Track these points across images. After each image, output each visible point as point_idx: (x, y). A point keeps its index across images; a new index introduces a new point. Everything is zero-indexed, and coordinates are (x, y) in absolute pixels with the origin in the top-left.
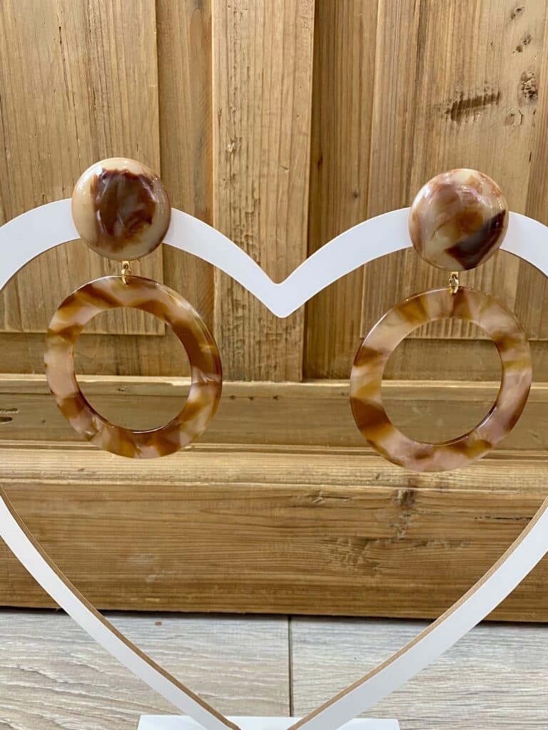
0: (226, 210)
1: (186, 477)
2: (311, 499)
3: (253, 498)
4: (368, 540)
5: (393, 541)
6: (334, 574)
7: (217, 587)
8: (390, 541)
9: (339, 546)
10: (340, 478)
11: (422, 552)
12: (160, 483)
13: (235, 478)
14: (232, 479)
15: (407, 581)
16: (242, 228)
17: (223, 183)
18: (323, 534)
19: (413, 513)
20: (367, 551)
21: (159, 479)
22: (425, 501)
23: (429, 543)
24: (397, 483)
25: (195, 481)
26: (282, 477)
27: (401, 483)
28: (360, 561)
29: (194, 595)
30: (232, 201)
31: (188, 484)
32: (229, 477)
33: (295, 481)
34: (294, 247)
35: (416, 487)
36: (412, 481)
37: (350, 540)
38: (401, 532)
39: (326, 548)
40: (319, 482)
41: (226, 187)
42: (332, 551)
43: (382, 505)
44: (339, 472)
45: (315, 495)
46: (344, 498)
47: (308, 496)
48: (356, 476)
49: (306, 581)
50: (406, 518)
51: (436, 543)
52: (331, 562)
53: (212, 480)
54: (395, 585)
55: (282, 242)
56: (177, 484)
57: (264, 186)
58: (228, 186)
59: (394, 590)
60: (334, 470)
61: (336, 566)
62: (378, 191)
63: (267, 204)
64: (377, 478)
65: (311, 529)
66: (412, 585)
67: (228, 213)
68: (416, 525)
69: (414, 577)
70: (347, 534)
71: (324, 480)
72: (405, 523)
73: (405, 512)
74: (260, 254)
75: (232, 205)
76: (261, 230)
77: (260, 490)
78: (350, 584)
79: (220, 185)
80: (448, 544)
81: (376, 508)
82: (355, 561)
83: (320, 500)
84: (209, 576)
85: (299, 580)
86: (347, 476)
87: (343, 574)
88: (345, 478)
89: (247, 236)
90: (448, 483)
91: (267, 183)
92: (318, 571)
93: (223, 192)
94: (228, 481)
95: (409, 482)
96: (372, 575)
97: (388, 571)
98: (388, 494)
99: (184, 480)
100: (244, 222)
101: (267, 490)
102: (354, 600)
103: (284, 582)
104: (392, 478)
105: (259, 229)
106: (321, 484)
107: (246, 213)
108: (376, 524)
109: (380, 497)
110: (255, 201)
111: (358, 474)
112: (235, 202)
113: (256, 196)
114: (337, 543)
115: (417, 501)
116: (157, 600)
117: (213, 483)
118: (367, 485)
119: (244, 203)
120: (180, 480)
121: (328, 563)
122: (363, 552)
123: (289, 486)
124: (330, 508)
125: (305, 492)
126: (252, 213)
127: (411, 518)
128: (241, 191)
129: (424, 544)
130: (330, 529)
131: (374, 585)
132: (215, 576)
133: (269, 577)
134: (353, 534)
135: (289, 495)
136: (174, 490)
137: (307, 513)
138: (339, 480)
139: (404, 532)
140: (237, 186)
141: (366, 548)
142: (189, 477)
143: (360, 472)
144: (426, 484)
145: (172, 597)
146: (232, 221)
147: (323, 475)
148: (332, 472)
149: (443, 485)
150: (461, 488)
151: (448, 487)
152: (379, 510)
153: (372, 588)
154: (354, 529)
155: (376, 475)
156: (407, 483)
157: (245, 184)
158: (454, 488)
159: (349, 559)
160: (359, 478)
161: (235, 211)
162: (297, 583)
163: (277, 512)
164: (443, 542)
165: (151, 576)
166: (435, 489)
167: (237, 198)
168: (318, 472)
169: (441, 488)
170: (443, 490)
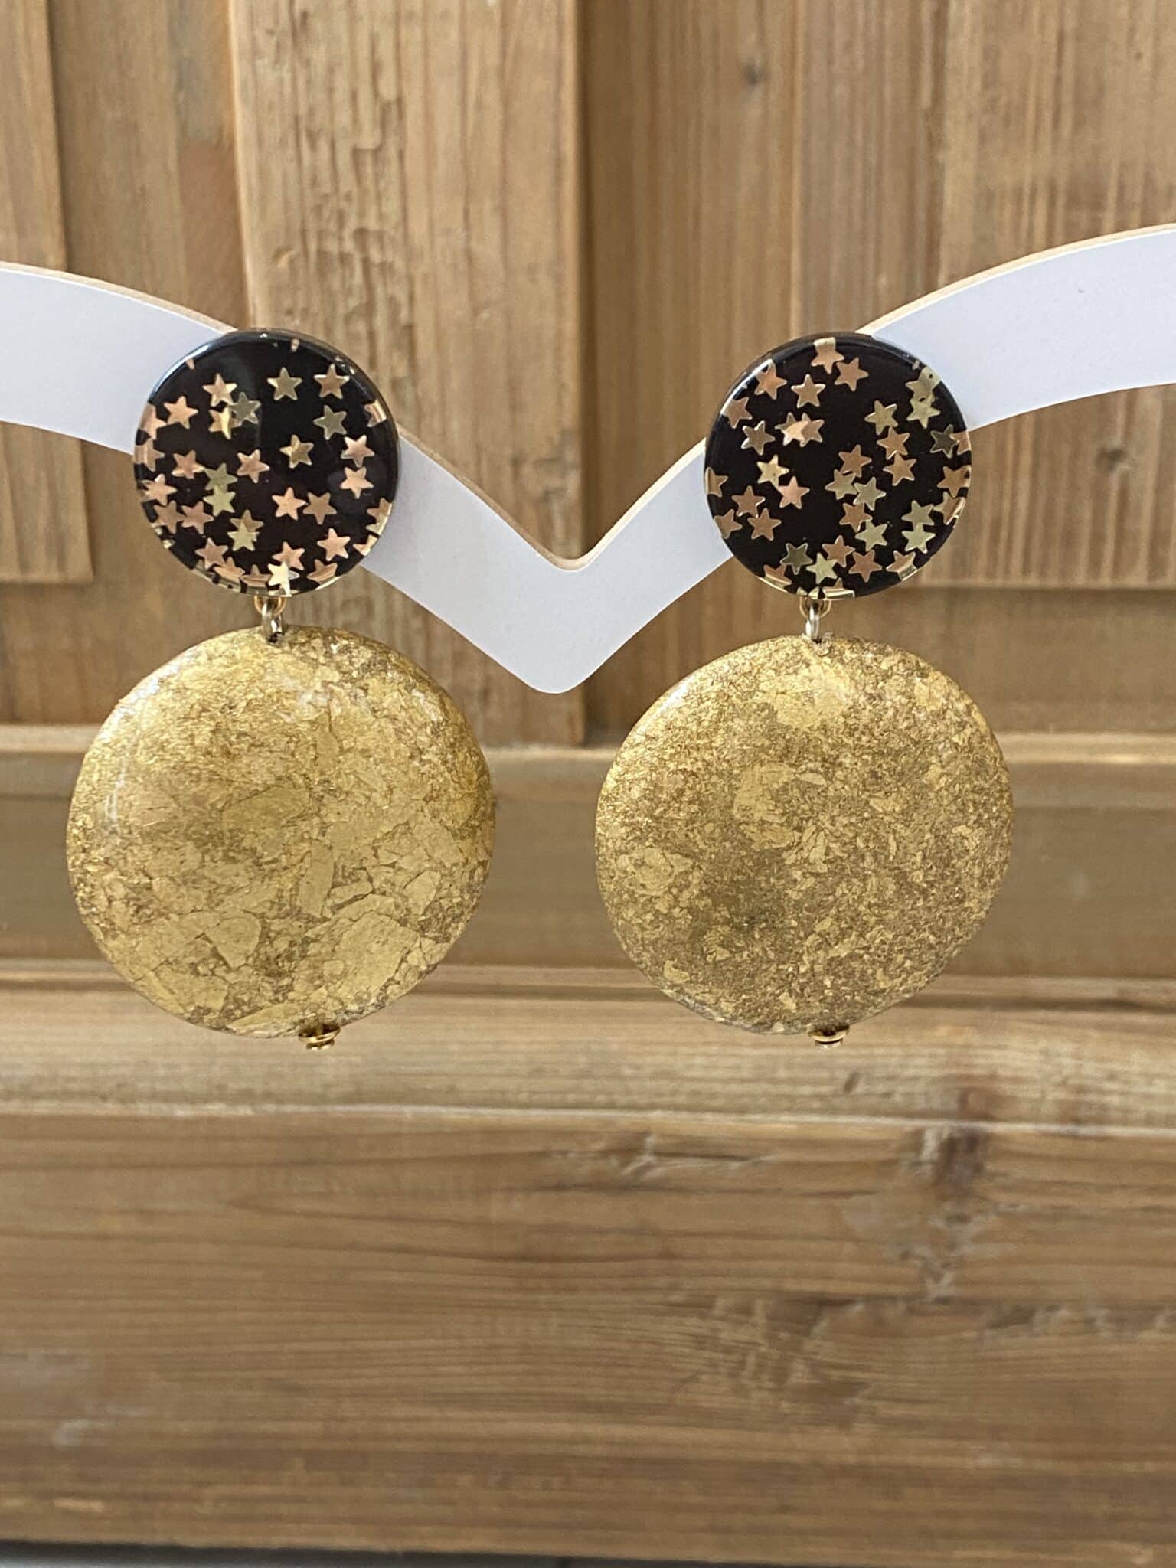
0: (283, 142)
1: (173, 1087)
2: (614, 1161)
3: (415, 1160)
4: (824, 1303)
5: (915, 1304)
6: (706, 1418)
7: (299, 1463)
8: (902, 1306)
9: (719, 1324)
10: (718, 1087)
11: (1014, 1344)
12: (87, 1108)
13: (350, 1089)
14: (333, 1093)
15: (968, 1445)
16: (343, 204)
17: (267, 44)
18: (661, 1282)
19: (980, 1212)
20: (821, 1343)
21: (82, 1095)
22: (1020, 1171)
23: (1039, 1317)
24: (921, 1104)
25: (207, 1099)
26: (510, 1084)
27: (936, 1104)
28: (800, 1375)
29: (223, 1490)
30: (303, 110)
31: (182, 1112)
32: (327, 1086)
33: (557, 1098)
34: (532, 270)
35: (987, 1117)
36: (971, 1099)
37: (759, 1304)
38: (938, 1278)
39: (675, 1331)
40: (643, 1100)
41: (278, 61)
42: (700, 1342)
43: (868, 1182)
44: (715, 1067)
45: (629, 1146)
46: (733, 1158)
47: (605, 1154)
48: (774, 1081)
49: (610, 1442)
50: (957, 1227)
51: (1064, 1313)
52: (694, 1378)
53: (268, 1096)
54: (927, 1461)
55: (488, 250)
56: (143, 1109)
57: (413, 52)
58: (287, 57)
59: (923, 1479)
60: (699, 1060)
61: (713, 1393)
62: (830, 62)
63: (428, 117)
64: (849, 1085)
65: (618, 1266)
66: (986, 1461)
67: (291, 152)
68: (992, 1251)
69: (996, 1432)
70: (749, 1283)
71: (660, 1095)
72: (953, 1245)
73: (948, 1207)
74: (411, 298)
75: (303, 124)
76: (413, 211)
77: (439, 1133)
78: (765, 1456)
79: (255, 53)
80: (1109, 1320)
81: (847, 1194)
82: (781, 1374)
83: (649, 1167)
84: (271, 1427)
85: (586, 1440)
86: (743, 1081)
87: (737, 1420)
88: (735, 1088)
89: (361, 234)
90: (1103, 1107)
91: (426, 41)
92: (654, 1409)
93: (269, 77)
94: (322, 1099)
95: (963, 1100)
96: (844, 1424)
97: (900, 1411)
98: (884, 1144)
99: (168, 1098)
100: (347, 182)
101: (462, 1132)
102: (785, 1509)
103: (533, 1448)
104: (901, 1089)
105: (404, 209)
106: (652, 1107)
107: (356, 152)
108: (849, 1248)
109: (860, 1156)
110: (385, 109)
111: (782, 1073)
112: (311, 112)
113: (388, 91)
114: (716, 1312)
115: (990, 1167)
116: (97, 1506)
117: (270, 1108)
118: (812, 1111)
119: (344, 118)
120: (154, 1096)
121: (684, 1381)
122: (809, 1345)
123: (536, 1116)
124: (682, 1190)
125: (595, 1136)
126: (377, 152)
127: (973, 1228)
128: (331, 70)
129: (1020, 1316)
130: (686, 1264)
131: (851, 1459)
132: (293, 1427)
133: (481, 1429)
134: (768, 1283)
135: (539, 1148)
136: (132, 1129)
137: (600, 1211)
138: (713, 1096)
139: (948, 1277)
140: (319, 55)
141: (816, 1330)
142: (187, 1086)
143: (789, 1066)
144: (1024, 1108)
145: (146, 1498)
146: (307, 181)
147: (655, 1077)
148: (690, 1067)
149: (1083, 1113)
150: (1149, 1121)
151: (1101, 1121)
152: (856, 1199)
153: (844, 1470)
154: (774, 1266)
155: (843, 1076)
156: (954, 1106)
157: (345, 50)
158: (1125, 1122)
159: (760, 1367)
160: (786, 1089)
161: (313, 146)
162: (580, 1449)
163: (497, 1209)
164: (1093, 1313)
165: (68, 1425)
166: (1054, 1128)
167: (321, 96)
168: (638, 1067)
169: (1078, 1121)
170: (1084, 1130)
